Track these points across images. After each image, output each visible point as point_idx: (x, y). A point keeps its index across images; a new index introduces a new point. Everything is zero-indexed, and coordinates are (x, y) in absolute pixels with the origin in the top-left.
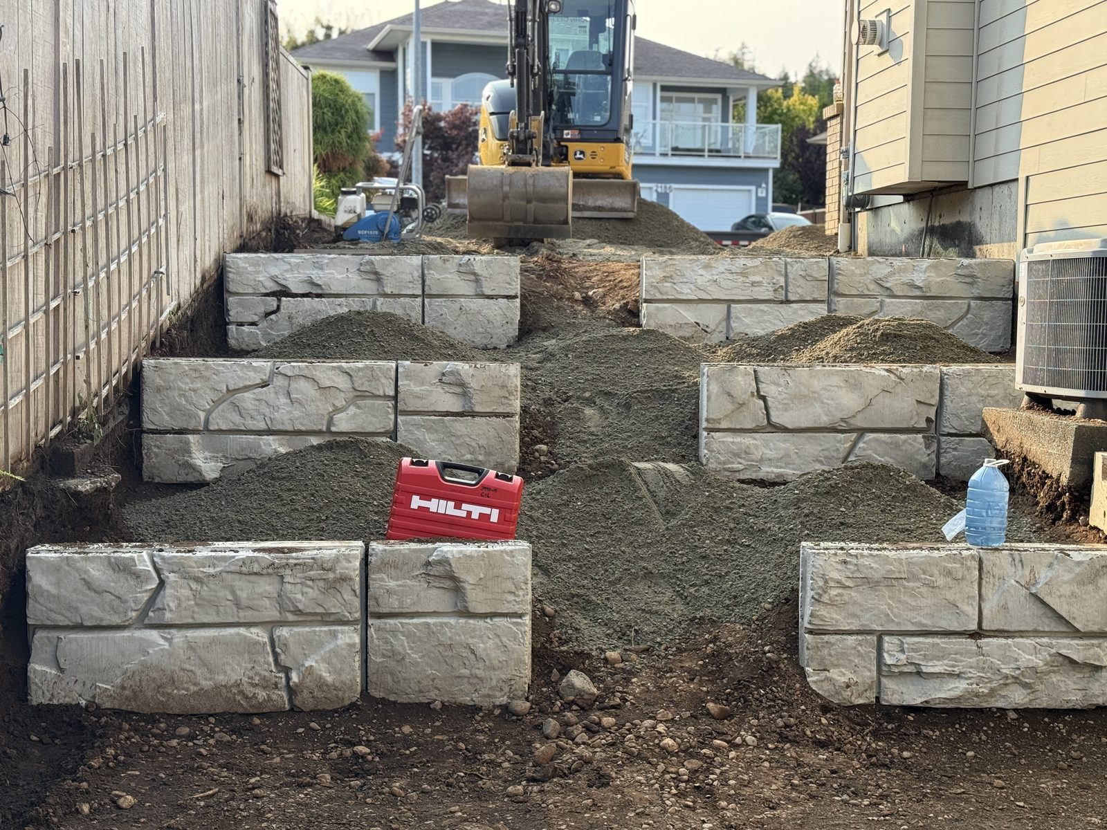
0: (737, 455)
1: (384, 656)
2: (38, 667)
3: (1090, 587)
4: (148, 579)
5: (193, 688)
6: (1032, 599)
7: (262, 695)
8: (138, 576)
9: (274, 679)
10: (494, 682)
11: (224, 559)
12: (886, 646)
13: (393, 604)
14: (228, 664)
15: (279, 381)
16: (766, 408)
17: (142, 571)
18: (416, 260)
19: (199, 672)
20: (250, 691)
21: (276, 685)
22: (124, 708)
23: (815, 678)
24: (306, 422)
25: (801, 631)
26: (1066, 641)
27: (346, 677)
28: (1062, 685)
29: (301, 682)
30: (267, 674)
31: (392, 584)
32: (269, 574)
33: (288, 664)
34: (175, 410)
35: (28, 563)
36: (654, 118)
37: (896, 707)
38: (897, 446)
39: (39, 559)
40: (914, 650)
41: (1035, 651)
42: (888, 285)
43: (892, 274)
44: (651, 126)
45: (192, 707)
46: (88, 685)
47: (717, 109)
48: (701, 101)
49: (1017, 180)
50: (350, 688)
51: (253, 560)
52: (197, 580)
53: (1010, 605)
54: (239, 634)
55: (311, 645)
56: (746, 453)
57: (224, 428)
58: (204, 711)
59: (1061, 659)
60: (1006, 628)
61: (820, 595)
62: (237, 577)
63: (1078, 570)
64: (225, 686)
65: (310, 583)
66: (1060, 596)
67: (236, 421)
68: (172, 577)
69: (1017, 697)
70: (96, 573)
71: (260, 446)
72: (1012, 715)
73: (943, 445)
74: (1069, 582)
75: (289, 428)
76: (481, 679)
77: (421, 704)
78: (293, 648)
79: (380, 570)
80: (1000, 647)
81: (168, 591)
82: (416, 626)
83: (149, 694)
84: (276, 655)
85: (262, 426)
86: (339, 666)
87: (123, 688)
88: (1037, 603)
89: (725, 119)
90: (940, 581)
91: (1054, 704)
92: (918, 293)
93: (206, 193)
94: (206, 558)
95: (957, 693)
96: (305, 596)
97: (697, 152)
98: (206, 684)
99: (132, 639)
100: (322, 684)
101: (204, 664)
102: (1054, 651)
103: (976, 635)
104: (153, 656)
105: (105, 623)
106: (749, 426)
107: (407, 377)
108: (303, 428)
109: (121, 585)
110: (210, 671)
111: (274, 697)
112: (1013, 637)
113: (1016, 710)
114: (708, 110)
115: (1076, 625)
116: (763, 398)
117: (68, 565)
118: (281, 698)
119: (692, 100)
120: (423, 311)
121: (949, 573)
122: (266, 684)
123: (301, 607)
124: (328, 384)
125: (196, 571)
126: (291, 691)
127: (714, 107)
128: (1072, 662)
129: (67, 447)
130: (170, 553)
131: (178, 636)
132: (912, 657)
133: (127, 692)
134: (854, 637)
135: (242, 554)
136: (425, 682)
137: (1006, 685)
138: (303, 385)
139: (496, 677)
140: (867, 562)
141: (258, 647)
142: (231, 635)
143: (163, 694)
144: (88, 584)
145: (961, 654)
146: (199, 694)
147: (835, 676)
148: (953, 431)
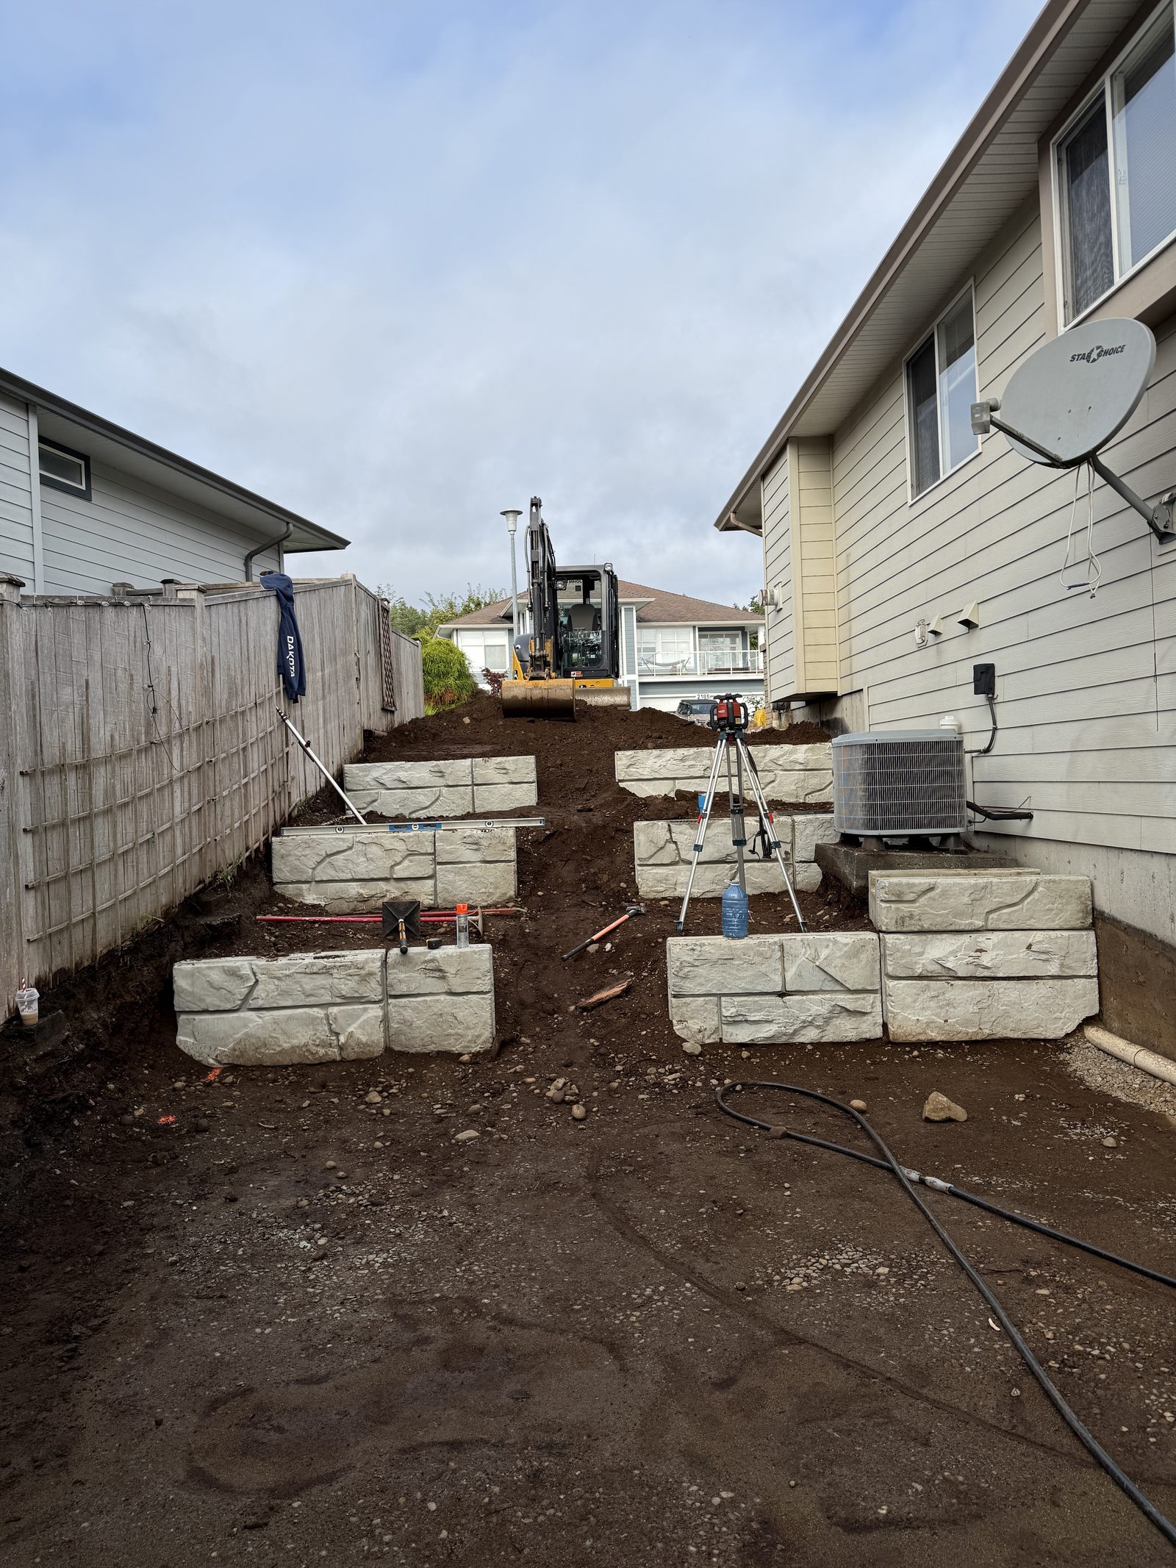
0: (660, 881)
1: (399, 1023)
2: (182, 1038)
3: (855, 960)
4: (248, 979)
5: (278, 1049)
6: (817, 969)
7: (322, 1051)
8: (242, 978)
9: (329, 1042)
10: (470, 1038)
11: (295, 965)
12: (723, 1004)
13: (403, 989)
14: (299, 1032)
15: (358, 847)
16: (677, 849)
17: (244, 974)
18: (468, 761)
19: (281, 1038)
20: (314, 1049)
21: (330, 1044)
22: (235, 1063)
23: (678, 1027)
24: (377, 872)
25: (669, 996)
26: (842, 996)
27: (375, 1038)
28: (842, 1026)
29: (346, 1042)
30: (324, 1038)
31: (403, 976)
32: (323, 973)
33: (337, 1031)
34: (295, 869)
35: (174, 972)
36: (695, 650)
37: (733, 1044)
38: (766, 871)
39: (180, 970)
40: (741, 1006)
41: (822, 1003)
42: (780, 763)
43: (782, 756)
44: (692, 656)
45: (278, 1061)
46: (213, 1049)
47: (739, 640)
48: (727, 636)
49: (862, 690)
50: (378, 1045)
51: (313, 965)
52: (279, 979)
53: (803, 973)
54: (305, 1013)
55: (353, 1017)
56: (666, 880)
57: (325, 879)
58: (286, 1063)
59: (839, 1008)
60: (802, 989)
61: (678, 972)
62: (303, 975)
63: (846, 949)
64: (298, 1047)
65: (350, 978)
66: (835, 967)
67: (332, 874)
68: (261, 978)
69: (810, 1035)
70: (216, 977)
71: (348, 890)
72: (810, 1047)
73: (797, 869)
74: (840, 957)
75: (367, 877)
76: (462, 1036)
77: (424, 1054)
78: (341, 1021)
79: (394, 967)
80: (798, 1002)
81: (260, 987)
82: (418, 1002)
83: (251, 1053)
84: (330, 1025)
85: (349, 876)
86: (370, 1031)
87: (235, 1050)
88: (821, 971)
89: (744, 647)
90: (757, 959)
91: (837, 1039)
92: (801, 767)
93: (329, 727)
94: (284, 964)
95: (771, 1034)
96: (347, 987)
97: (726, 671)
98: (286, 1046)
99: (239, 1018)
100: (359, 1043)
101: (285, 1033)
102: (834, 1003)
103: (782, 994)
104: (251, 1028)
105: (221, 1009)
106: (666, 862)
107: (442, 840)
108: (375, 877)
109: (231, 984)
110: (289, 1037)
111: (330, 1053)
112: (807, 995)
113: (811, 1044)
114: (733, 642)
115: (847, 985)
116: (675, 843)
117: (198, 972)
118: (334, 1053)
119: (721, 636)
120: (473, 795)
121: (761, 954)
122: (323, 1044)
123: (344, 993)
124: (390, 847)
125: (279, 974)
126: (341, 1048)
127: (737, 639)
128: (847, 1010)
129: (205, 898)
130: (262, 962)
131: (268, 1015)
132: (741, 1011)
133: (237, 1053)
134: (702, 999)
135: (307, 961)
136: (426, 1040)
137: (805, 1027)
138: (374, 849)
139: (470, 1034)
140: (707, 948)
141: (318, 1021)
142: (301, 1013)
143: (260, 1053)
144: (210, 984)
145: (773, 1007)
146: (283, 1052)
147: (691, 1025)
148: (803, 859)
